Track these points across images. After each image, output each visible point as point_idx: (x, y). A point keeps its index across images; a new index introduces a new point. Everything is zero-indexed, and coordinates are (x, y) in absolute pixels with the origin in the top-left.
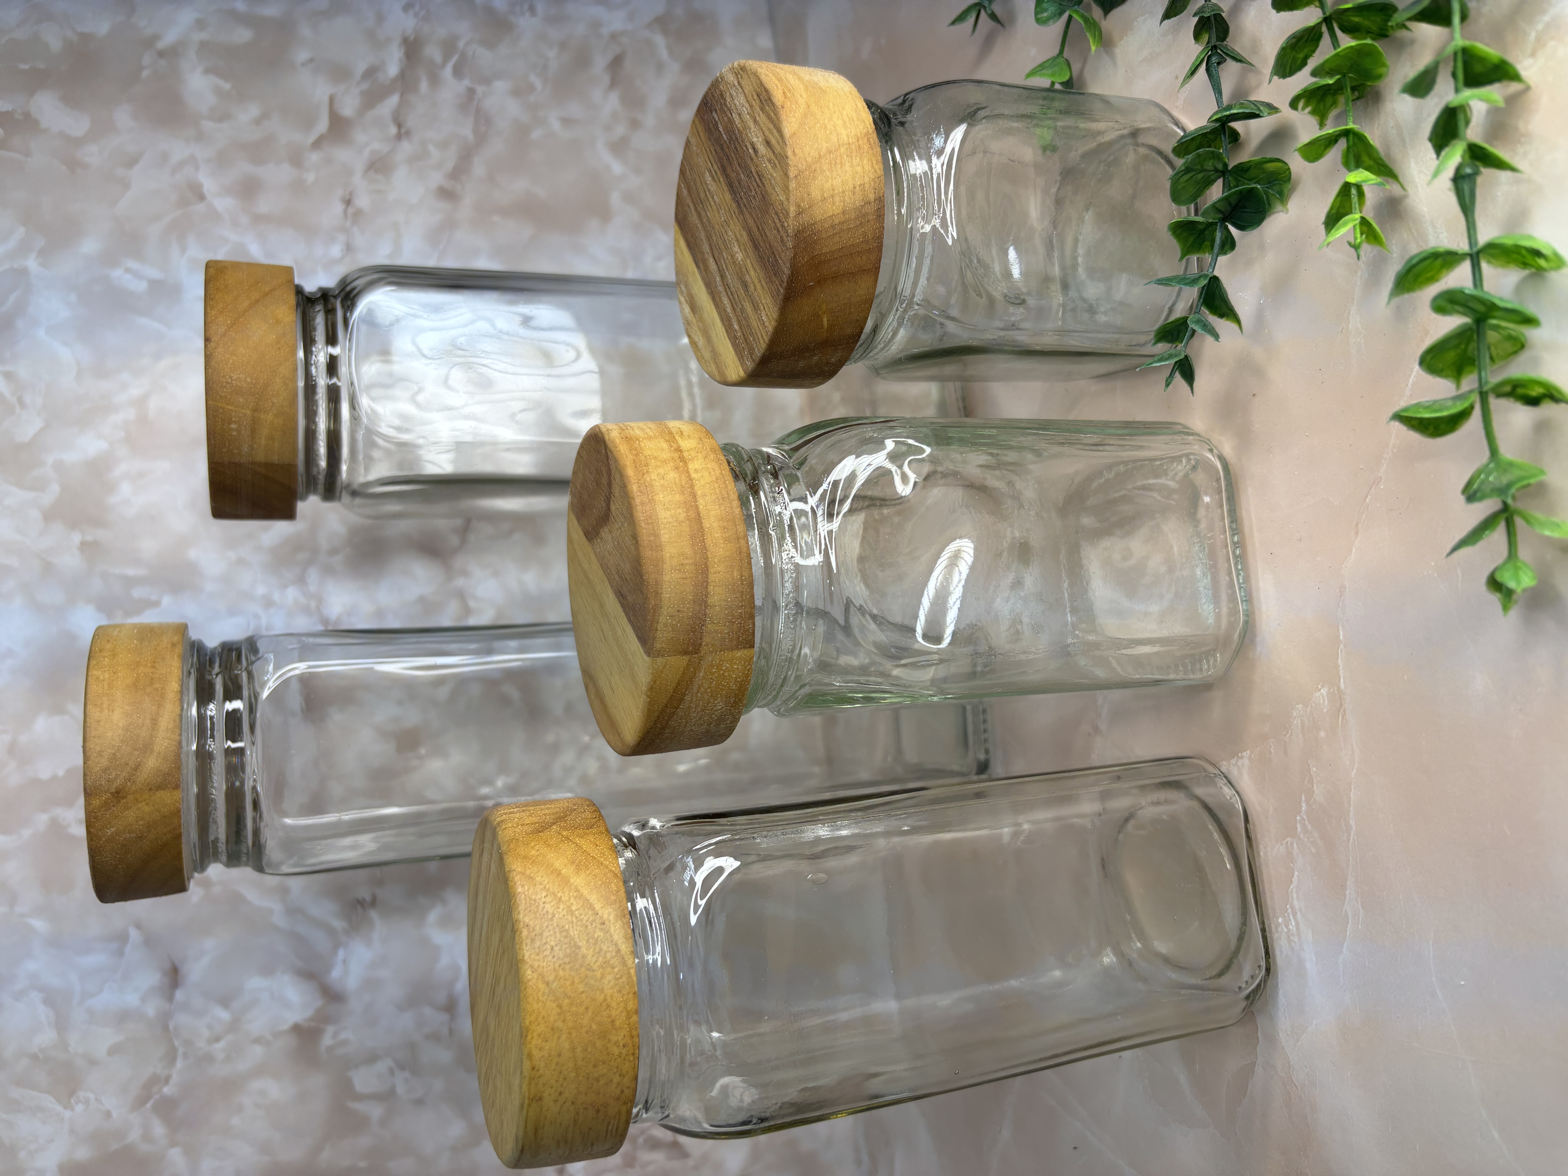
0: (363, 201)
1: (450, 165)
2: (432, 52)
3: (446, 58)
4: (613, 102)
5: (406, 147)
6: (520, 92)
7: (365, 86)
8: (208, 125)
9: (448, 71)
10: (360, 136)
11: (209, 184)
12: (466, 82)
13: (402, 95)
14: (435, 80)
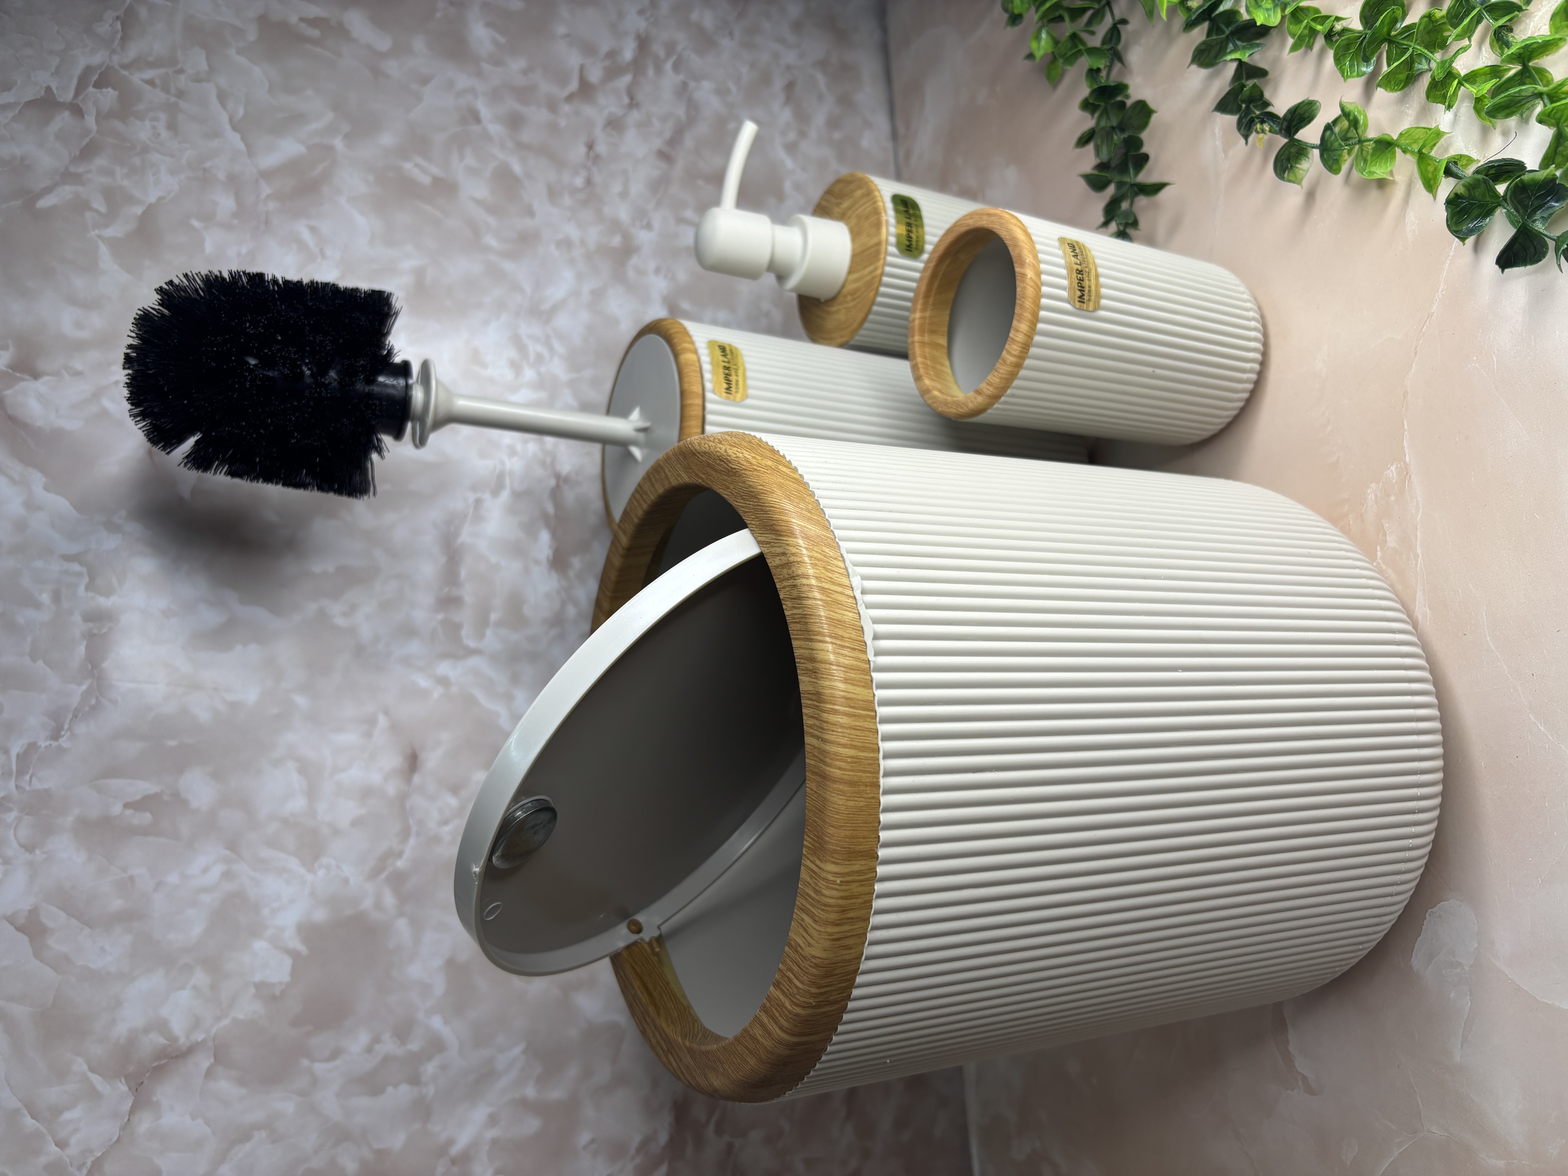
0: (601, 148)
1: (668, 135)
2: (658, 49)
3: (669, 55)
4: (786, 115)
5: (635, 116)
6: (721, 92)
7: (607, 63)
8: (486, 67)
9: (668, 66)
10: (602, 100)
11: (485, 112)
12: (681, 77)
13: (635, 76)
14: (659, 69)
